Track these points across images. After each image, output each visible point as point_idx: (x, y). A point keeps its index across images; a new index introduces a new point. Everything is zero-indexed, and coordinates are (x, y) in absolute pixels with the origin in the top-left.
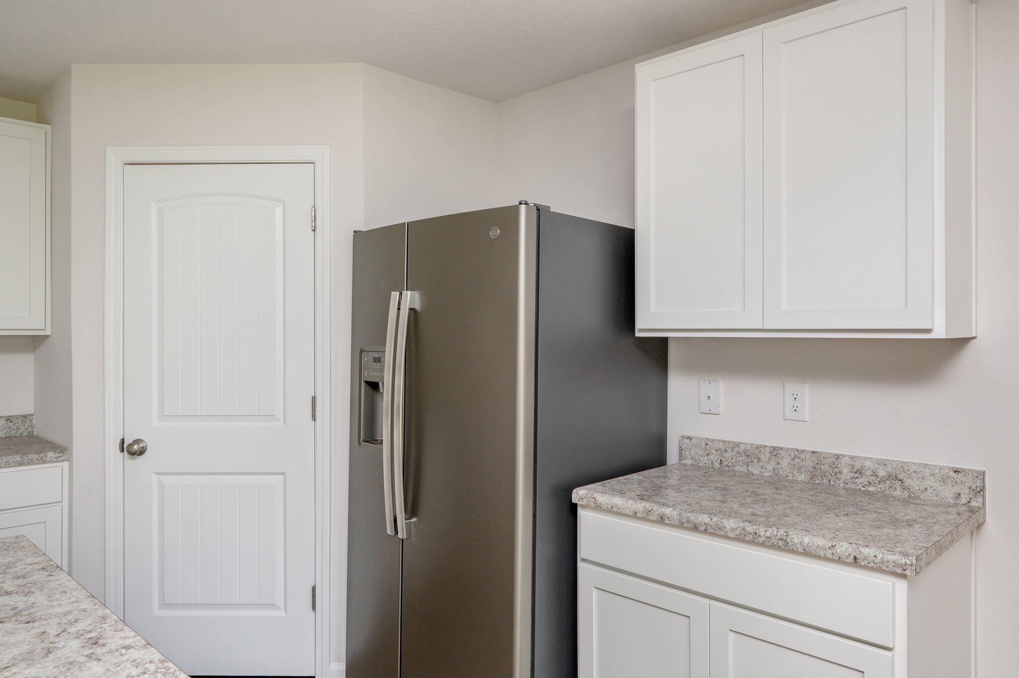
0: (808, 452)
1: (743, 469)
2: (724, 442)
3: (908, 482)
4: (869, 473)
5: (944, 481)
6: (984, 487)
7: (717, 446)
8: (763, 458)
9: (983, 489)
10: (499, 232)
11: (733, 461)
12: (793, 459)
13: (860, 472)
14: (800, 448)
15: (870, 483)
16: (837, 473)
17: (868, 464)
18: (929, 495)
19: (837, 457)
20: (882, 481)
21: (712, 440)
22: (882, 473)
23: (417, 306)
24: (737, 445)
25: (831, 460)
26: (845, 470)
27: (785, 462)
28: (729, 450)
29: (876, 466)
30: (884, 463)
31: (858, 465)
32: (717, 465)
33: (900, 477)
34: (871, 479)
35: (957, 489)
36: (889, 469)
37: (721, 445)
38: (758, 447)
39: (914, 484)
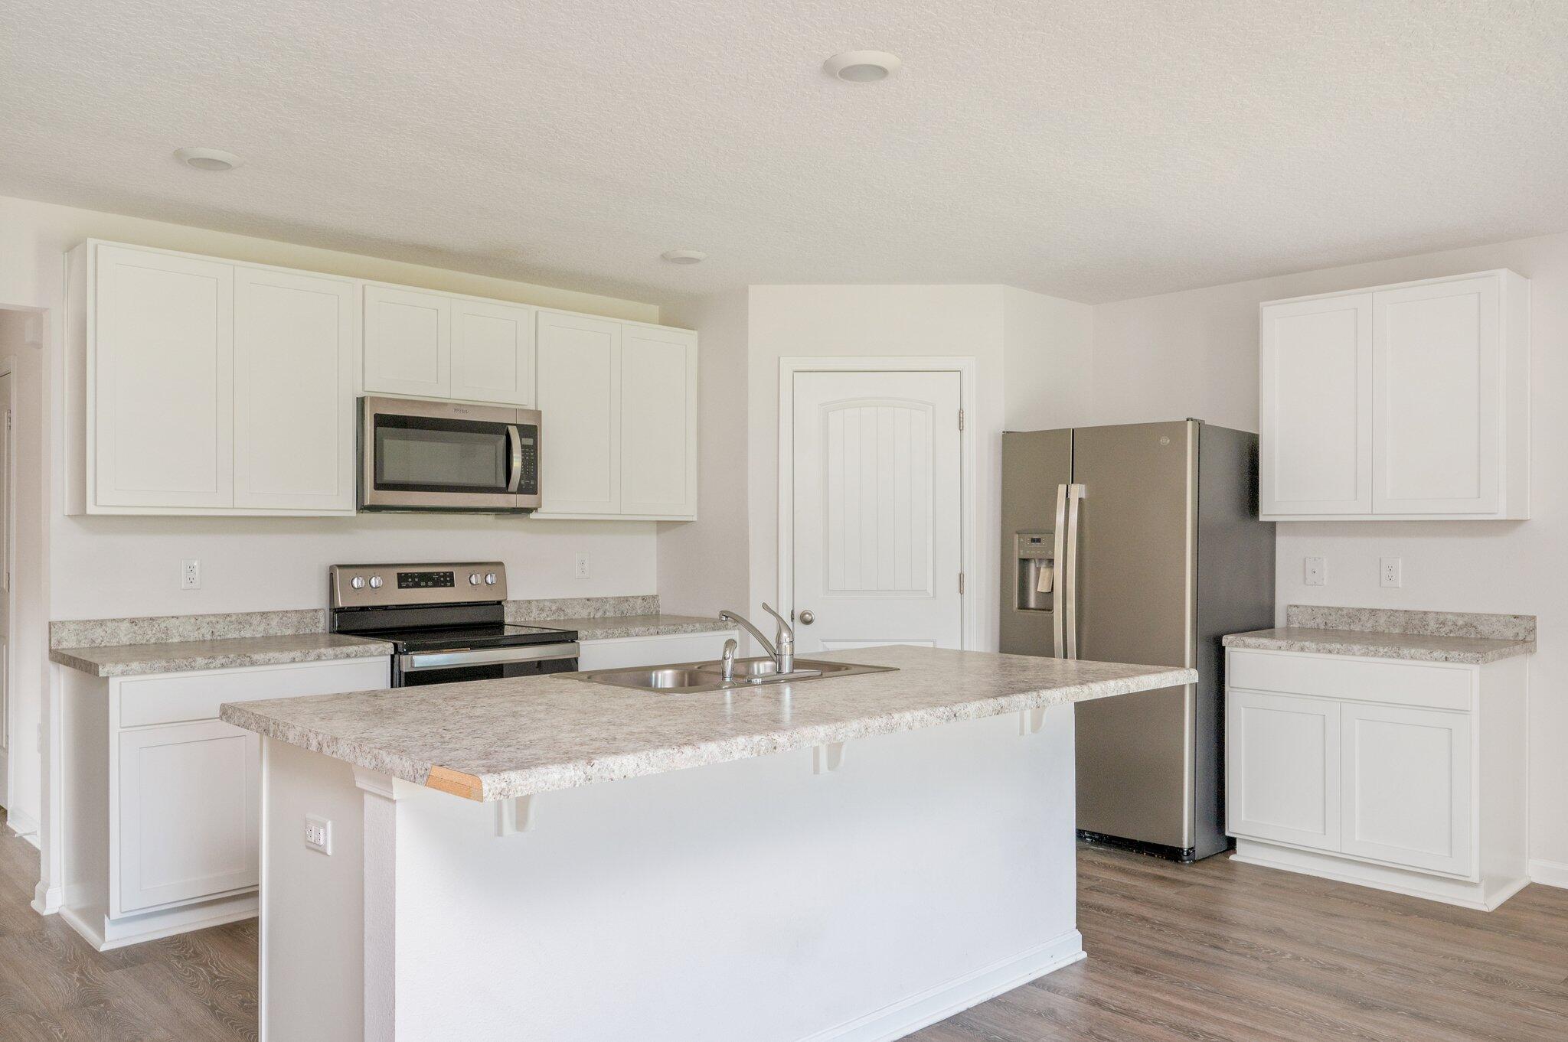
0: (1401, 611)
1: (1346, 628)
2: (1328, 608)
3: (1480, 628)
4: (1450, 624)
5: (1506, 625)
6: (1535, 627)
7: (1322, 611)
8: (1363, 618)
9: (1534, 628)
10: (1168, 441)
11: (1337, 622)
12: (1389, 618)
13: (1443, 623)
14: (1395, 608)
15: (1451, 631)
16: (1425, 626)
17: (1450, 617)
18: (1496, 635)
19: (1425, 613)
20: (1461, 628)
21: (1318, 607)
22: (1460, 622)
23: (1083, 496)
24: (1341, 609)
25: (1421, 616)
26: (1432, 623)
27: (1382, 620)
28: (1333, 614)
29: (1456, 618)
30: (1462, 615)
31: (1441, 618)
32: (1323, 627)
33: (1474, 624)
34: (1452, 628)
35: (1516, 630)
36: (1466, 619)
37: (1326, 610)
38: (1359, 610)
39: (1484, 629)
